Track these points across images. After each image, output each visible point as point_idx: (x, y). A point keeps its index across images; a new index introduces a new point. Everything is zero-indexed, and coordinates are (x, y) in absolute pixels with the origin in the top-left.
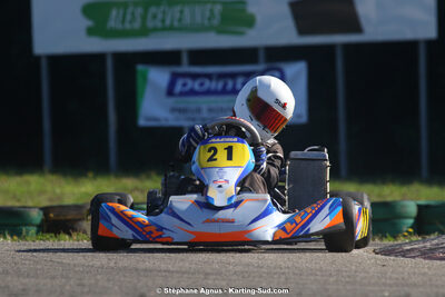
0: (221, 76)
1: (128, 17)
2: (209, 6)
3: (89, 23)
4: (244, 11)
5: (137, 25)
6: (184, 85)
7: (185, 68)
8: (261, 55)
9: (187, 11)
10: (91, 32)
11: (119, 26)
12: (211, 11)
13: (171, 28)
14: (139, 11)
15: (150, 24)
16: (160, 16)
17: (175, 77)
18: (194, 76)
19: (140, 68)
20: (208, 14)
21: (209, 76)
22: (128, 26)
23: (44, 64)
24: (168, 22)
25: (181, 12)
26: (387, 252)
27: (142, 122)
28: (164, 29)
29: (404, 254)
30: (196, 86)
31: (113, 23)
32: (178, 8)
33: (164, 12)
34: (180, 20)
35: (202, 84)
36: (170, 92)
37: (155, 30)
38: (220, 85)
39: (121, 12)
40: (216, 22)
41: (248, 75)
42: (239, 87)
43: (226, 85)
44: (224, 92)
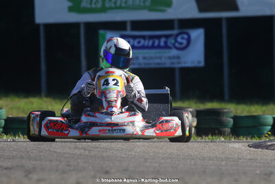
3: (70, 4)
5: (99, 5)
7: (129, 32)
8: (176, 24)
10: (71, 9)
11: (89, 6)
13: (120, 8)
15: (107, 5)
19: (101, 32)
21: (144, 37)
22: (93, 6)
23: (42, 29)
24: (118, 4)
26: (256, 146)
28: (116, 8)
29: (267, 147)
30: (136, 43)
31: (84, 4)
34: (126, 2)
35: (139, 42)
37: (111, 8)
38: (150, 43)
40: (148, 3)
41: (167, 37)
42: (162, 44)
43: (154, 43)
44: (153, 47)
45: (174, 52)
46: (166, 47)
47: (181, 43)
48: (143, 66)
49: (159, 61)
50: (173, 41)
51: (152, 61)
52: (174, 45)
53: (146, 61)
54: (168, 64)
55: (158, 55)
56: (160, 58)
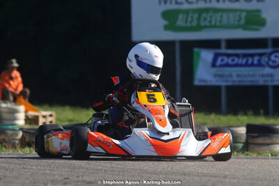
0: (245, 56)
1: (190, 19)
2: (238, 13)
3: (165, 22)
4: (259, 16)
5: (194, 24)
6: (222, 60)
7: (223, 50)
8: (270, 43)
9: (225, 16)
10: (167, 28)
11: (184, 25)
12: (240, 16)
13: (215, 26)
14: (196, 15)
15: (203, 24)
16: (209, 19)
17: (216, 56)
18: (228, 55)
20: (237, 18)
21: (237, 56)
22: (188, 24)
24: (213, 23)
25: (222, 16)
27: (196, 83)
28: (211, 27)
30: (230, 62)
31: (180, 22)
32: (220, 14)
33: (211, 17)
34: (220, 21)
35: (233, 60)
36: (214, 65)
37: (206, 27)
38: (244, 62)
39: (185, 16)
40: (242, 22)
41: (261, 55)
42: (256, 62)
43: (247, 61)
44: (246, 65)
45: (267, 70)
46: (260, 65)
47: (274, 62)
48: (237, 84)
49: (253, 79)
50: (266, 59)
51: (244, 79)
52: (267, 63)
53: (240, 79)
54: (261, 82)
55: (251, 73)
56: (254, 75)
